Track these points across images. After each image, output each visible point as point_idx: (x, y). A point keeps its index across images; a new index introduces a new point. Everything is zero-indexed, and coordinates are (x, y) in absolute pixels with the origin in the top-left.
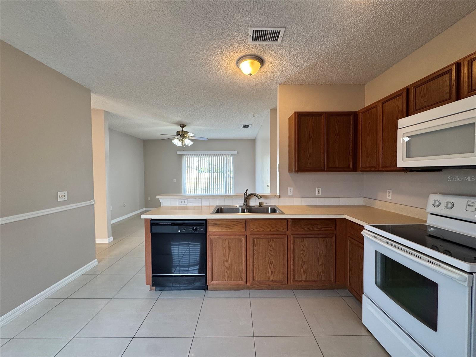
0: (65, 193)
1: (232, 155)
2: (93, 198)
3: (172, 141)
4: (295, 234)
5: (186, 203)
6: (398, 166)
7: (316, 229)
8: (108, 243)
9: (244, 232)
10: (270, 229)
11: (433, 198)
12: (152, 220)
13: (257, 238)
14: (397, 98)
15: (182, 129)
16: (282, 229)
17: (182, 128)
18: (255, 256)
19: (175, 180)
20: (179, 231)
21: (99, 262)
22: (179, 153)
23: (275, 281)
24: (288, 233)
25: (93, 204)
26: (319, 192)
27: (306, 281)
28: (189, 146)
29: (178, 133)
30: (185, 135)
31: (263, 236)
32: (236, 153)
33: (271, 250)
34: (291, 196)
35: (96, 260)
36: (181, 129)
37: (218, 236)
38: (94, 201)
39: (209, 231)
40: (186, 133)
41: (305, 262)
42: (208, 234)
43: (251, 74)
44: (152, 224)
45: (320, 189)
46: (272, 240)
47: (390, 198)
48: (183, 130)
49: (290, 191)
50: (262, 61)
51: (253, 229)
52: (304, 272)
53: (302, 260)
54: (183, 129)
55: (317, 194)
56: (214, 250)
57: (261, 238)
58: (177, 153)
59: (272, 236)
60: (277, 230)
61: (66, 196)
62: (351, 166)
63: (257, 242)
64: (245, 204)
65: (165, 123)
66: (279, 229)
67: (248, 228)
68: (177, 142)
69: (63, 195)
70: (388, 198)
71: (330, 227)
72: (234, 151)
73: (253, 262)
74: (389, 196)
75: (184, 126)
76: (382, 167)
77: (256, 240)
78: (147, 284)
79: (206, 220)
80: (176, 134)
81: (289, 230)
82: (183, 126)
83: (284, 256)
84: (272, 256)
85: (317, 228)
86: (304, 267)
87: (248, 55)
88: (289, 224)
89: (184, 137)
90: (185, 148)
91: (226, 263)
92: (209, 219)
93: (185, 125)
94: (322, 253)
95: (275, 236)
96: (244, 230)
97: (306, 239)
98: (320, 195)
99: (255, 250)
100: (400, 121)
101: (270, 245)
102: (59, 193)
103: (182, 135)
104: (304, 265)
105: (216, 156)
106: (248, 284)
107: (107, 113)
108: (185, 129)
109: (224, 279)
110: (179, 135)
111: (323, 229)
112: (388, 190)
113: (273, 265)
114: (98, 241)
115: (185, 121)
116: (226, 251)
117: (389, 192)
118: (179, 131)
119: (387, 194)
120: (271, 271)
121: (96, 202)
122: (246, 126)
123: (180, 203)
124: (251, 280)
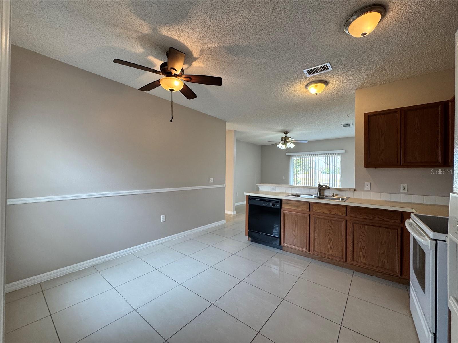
0: (213, 179)
1: (339, 154)
2: (225, 184)
3: (277, 146)
4: (353, 220)
5: (275, 190)
7: (376, 219)
8: (233, 214)
9: (308, 211)
10: (330, 212)
12: (250, 196)
13: (319, 218)
16: (340, 213)
17: (285, 135)
18: (317, 232)
19: (284, 177)
20: (264, 205)
21: (226, 222)
22: (287, 154)
23: (334, 256)
24: (347, 218)
25: (225, 187)
26: (404, 188)
27: (365, 264)
28: (291, 148)
29: (282, 139)
30: (287, 140)
31: (323, 217)
32: (344, 152)
33: (330, 230)
34: (369, 190)
35: (225, 220)
38: (225, 185)
39: (283, 208)
40: (288, 138)
41: (364, 247)
42: (282, 209)
43: (316, 94)
44: (249, 199)
46: (331, 221)
48: (286, 136)
49: (367, 186)
50: (326, 83)
51: (315, 210)
52: (363, 255)
53: (361, 244)
55: (402, 190)
56: (286, 221)
57: (322, 219)
58: (286, 154)
59: (332, 218)
60: (336, 214)
61: (213, 180)
62: (440, 161)
63: (318, 221)
64: (319, 193)
65: (272, 133)
66: (338, 214)
67: (311, 209)
68: (280, 146)
69: (211, 180)
71: (395, 219)
72: (342, 150)
73: (315, 237)
77: (317, 219)
78: (246, 235)
79: (281, 200)
80: (280, 140)
81: (348, 215)
82: (286, 133)
83: (342, 237)
84: (331, 235)
85: (378, 218)
86: (363, 251)
87: (314, 81)
88: (348, 210)
89: (287, 142)
90: (289, 150)
91: (294, 232)
92: (283, 199)
93: (288, 132)
94: (385, 242)
95: (333, 219)
96: (308, 210)
97: (366, 226)
98: (406, 191)
99: (317, 227)
101: (329, 226)
102: (210, 179)
103: (285, 140)
104: (363, 248)
105: (327, 156)
106: (311, 252)
107: (235, 132)
109: (292, 243)
110: (283, 140)
111: (385, 219)
113: (332, 242)
114: (226, 212)
115: (287, 129)
116: (294, 224)
118: (283, 137)
120: (331, 247)
121: (226, 186)
122: (346, 126)
123: (271, 190)
124: (313, 250)
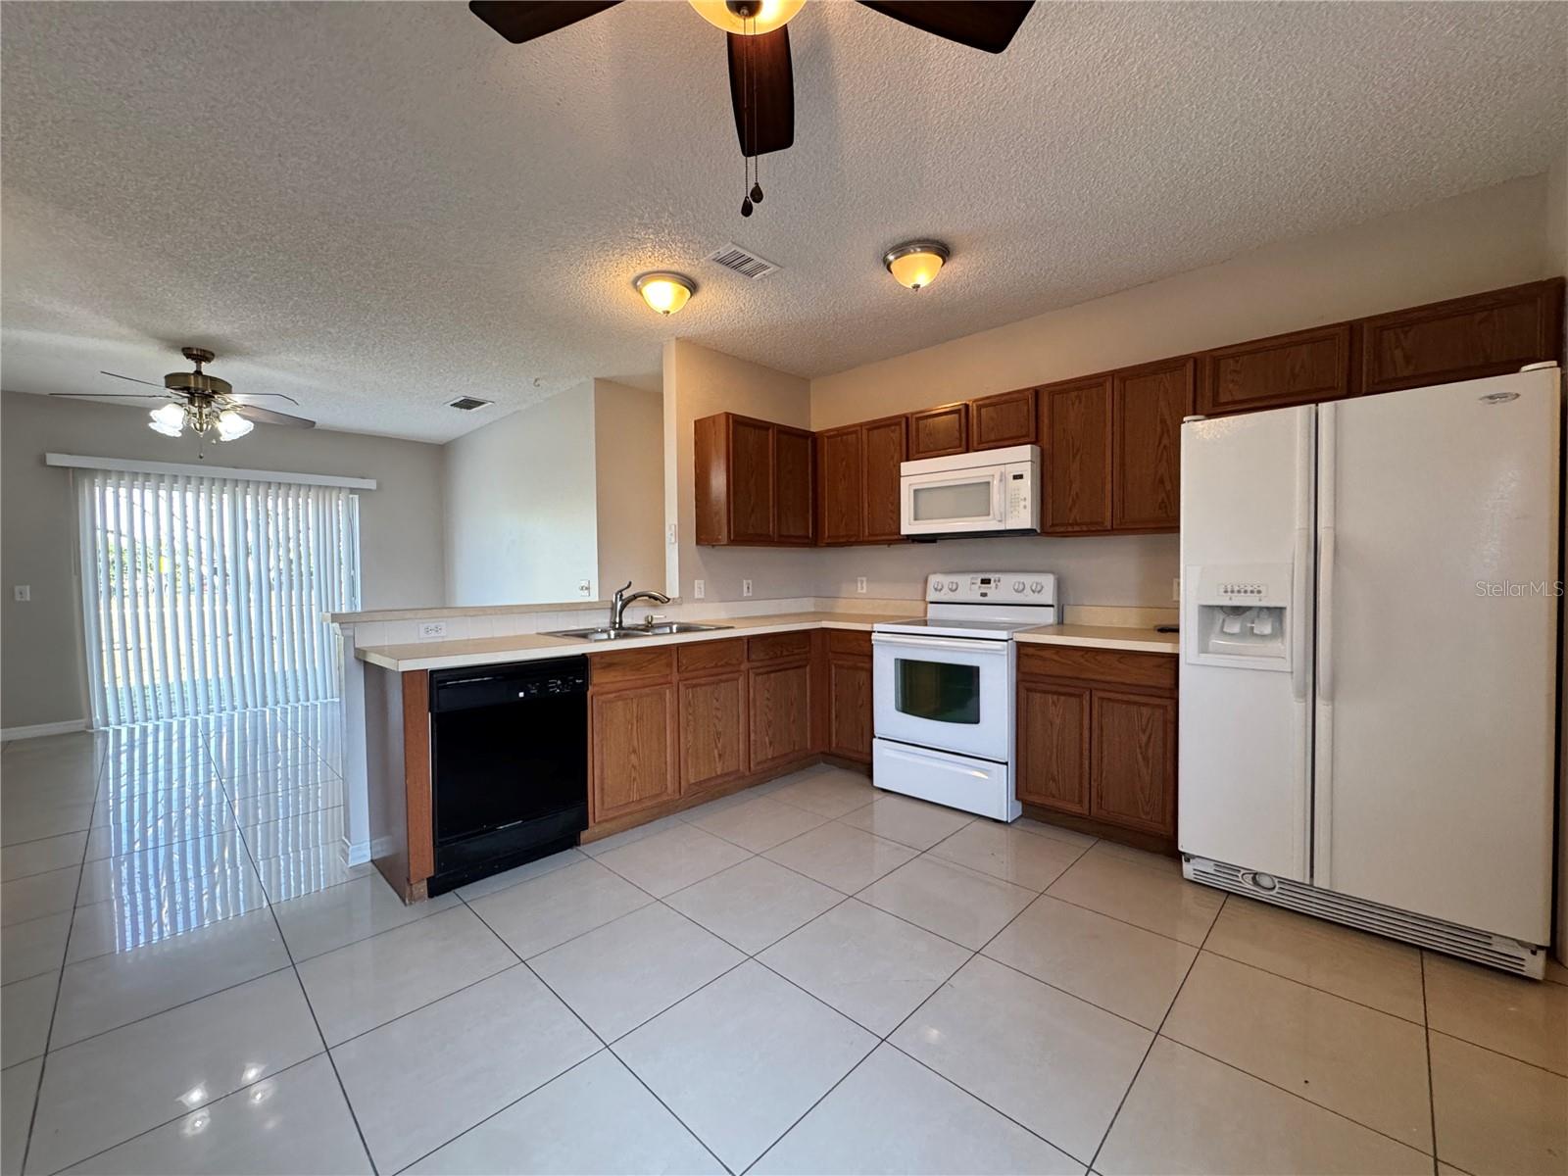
1: (353, 491)
4: (754, 668)
5: (443, 633)
6: (902, 533)
7: (785, 653)
9: (669, 675)
10: (715, 662)
11: (934, 579)
12: (435, 672)
13: (693, 687)
14: (893, 428)
15: (195, 369)
16: (735, 659)
17: (194, 364)
20: (521, 694)
22: (57, 459)
23: (727, 775)
24: (744, 666)
26: (748, 588)
31: (703, 679)
32: (375, 487)
33: (717, 709)
34: (703, 599)
36: (190, 367)
37: (614, 695)
40: (214, 385)
41: (770, 721)
42: (590, 694)
43: (668, 312)
44: (436, 684)
45: (750, 581)
46: (719, 685)
47: (864, 591)
48: (198, 373)
49: (699, 588)
51: (685, 667)
52: (770, 742)
53: (766, 719)
54: (199, 366)
55: (745, 592)
56: (607, 731)
57: (699, 686)
58: (43, 460)
59: (720, 677)
60: (726, 663)
62: (810, 535)
63: (693, 696)
64: (618, 621)
66: (731, 661)
70: (860, 591)
72: (371, 480)
74: (863, 588)
75: (208, 355)
76: (870, 535)
77: (690, 690)
80: (164, 384)
81: (745, 660)
82: (199, 355)
84: (720, 721)
85: (787, 651)
87: (678, 274)
88: (745, 648)
89: (215, 405)
91: (633, 757)
92: (594, 654)
93: (213, 355)
95: (724, 677)
96: (669, 672)
97: (772, 675)
98: (750, 594)
100: (904, 465)
101: (715, 698)
103: (200, 392)
104: (769, 727)
106: (683, 794)
108: (207, 369)
109: (630, 797)
110: (185, 389)
111: (796, 651)
112: (859, 579)
113: (721, 739)
116: (632, 729)
117: (862, 582)
118: (181, 374)
119: (859, 585)
120: (719, 754)
122: (468, 404)
123: (423, 635)
124: (686, 784)
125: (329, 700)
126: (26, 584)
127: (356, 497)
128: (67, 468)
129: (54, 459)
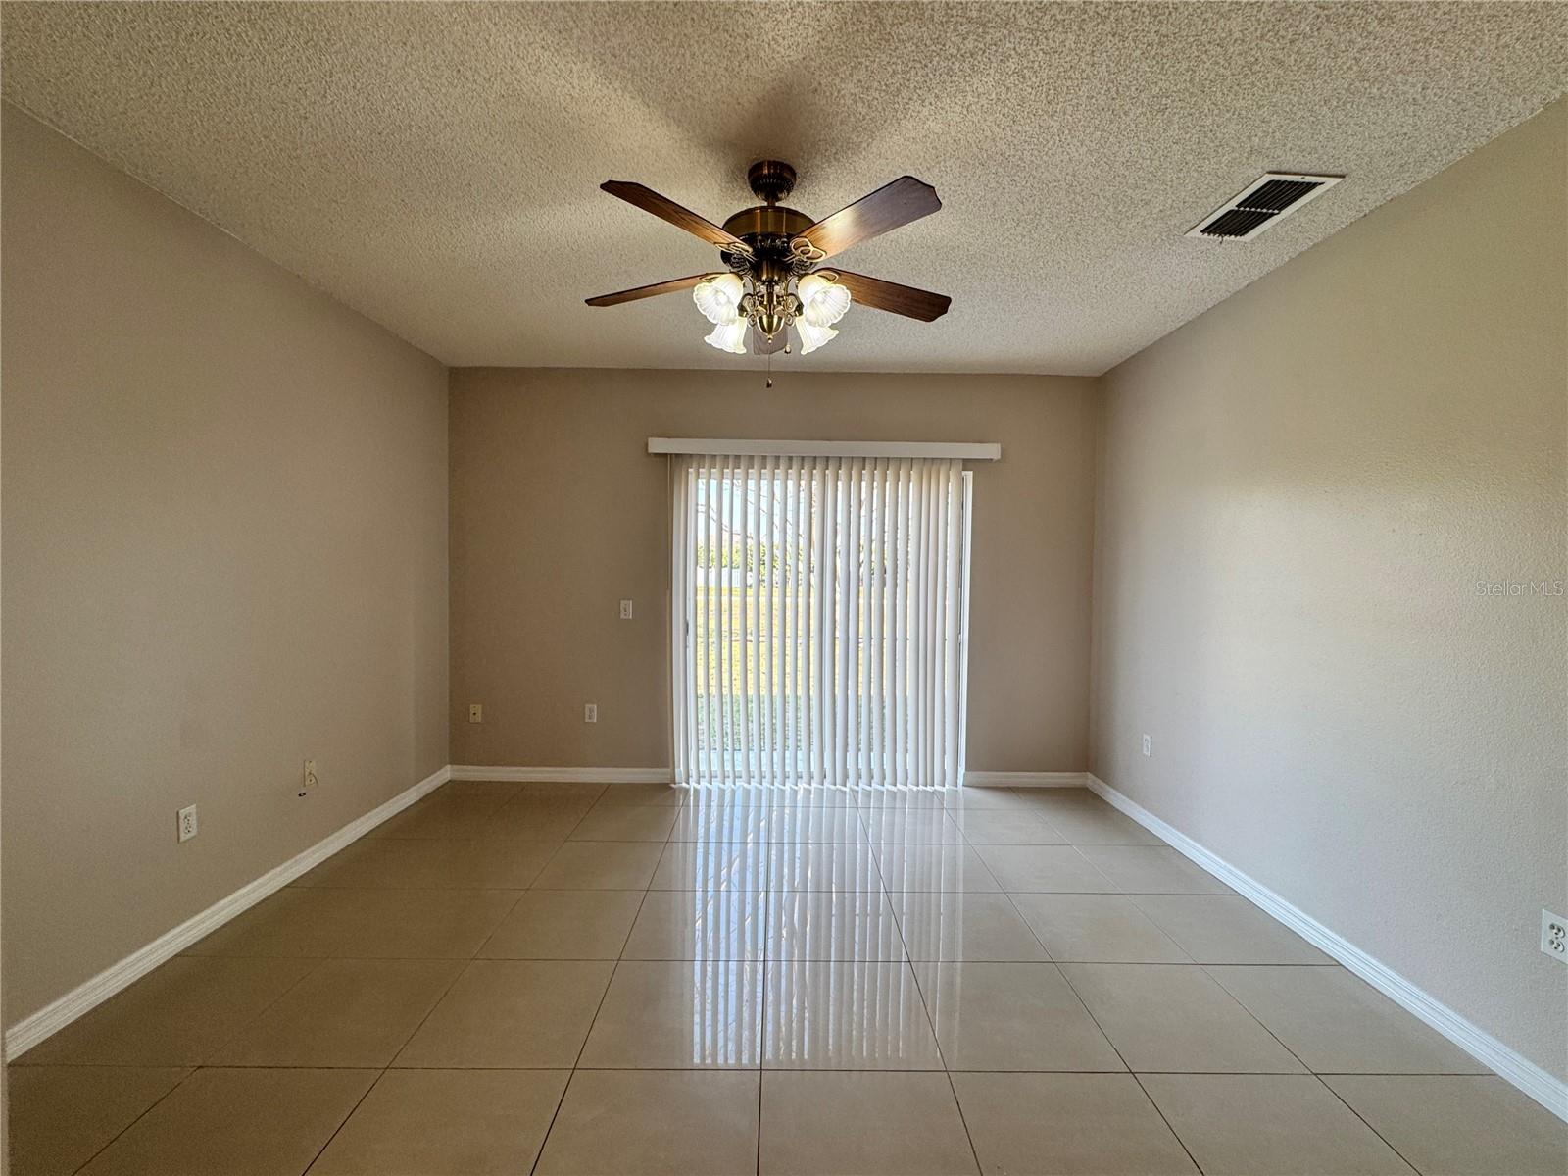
1: (967, 464)
58: (646, 447)
72: (982, 442)
125: (921, 787)
126: (629, 600)
127: (969, 475)
128: (667, 454)
129: (658, 446)
